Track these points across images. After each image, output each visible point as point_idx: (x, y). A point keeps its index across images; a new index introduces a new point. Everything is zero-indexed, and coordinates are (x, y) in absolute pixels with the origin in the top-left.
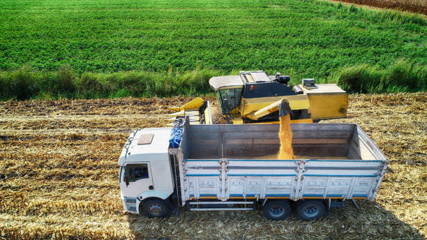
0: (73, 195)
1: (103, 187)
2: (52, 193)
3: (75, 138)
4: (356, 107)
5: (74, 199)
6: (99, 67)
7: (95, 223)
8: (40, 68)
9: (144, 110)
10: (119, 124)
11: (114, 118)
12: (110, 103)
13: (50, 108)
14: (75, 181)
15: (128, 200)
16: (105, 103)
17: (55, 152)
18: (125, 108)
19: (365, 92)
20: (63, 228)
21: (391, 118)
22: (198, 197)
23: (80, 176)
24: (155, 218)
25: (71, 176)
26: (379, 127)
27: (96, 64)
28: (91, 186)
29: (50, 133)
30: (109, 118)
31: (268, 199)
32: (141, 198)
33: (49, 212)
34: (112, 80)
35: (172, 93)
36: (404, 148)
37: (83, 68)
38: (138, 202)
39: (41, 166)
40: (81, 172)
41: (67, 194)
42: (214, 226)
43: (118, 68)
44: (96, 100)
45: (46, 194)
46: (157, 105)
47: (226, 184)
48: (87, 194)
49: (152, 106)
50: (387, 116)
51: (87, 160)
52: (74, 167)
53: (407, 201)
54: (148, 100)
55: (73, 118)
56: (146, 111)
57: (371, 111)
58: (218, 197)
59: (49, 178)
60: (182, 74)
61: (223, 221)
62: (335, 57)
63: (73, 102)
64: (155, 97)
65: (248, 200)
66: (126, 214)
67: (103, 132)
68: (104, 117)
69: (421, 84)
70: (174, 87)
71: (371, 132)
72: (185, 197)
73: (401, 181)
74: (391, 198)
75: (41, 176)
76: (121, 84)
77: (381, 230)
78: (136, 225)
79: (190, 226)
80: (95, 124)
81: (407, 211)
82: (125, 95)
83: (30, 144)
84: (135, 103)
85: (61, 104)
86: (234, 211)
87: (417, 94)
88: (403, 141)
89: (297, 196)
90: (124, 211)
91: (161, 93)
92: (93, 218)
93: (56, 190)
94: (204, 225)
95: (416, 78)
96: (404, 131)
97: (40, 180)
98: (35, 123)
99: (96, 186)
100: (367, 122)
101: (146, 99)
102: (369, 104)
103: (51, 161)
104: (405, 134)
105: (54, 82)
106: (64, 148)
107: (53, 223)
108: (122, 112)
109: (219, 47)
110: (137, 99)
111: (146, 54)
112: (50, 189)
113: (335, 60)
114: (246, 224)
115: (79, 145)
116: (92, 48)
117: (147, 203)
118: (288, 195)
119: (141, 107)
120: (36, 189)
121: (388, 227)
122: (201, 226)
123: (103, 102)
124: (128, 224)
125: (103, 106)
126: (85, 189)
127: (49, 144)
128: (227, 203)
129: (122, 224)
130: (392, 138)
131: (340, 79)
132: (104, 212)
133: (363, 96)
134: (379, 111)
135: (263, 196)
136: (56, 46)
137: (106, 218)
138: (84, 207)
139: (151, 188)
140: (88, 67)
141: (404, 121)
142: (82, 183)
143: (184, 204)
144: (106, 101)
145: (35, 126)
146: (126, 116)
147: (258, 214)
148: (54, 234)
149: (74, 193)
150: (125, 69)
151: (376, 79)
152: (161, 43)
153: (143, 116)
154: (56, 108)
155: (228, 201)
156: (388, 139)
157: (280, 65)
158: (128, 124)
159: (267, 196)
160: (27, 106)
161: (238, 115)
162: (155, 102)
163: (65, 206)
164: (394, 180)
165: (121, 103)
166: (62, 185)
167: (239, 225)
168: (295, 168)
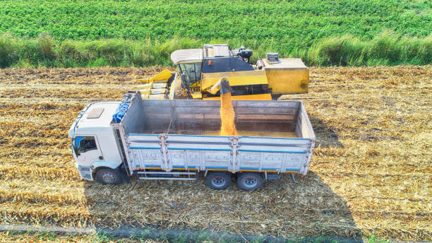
0: (38, 162)
1: (67, 155)
2: (19, 160)
3: (49, 107)
4: (330, 80)
5: (38, 166)
6: (80, 34)
7: (54, 188)
8: (22, 35)
9: (119, 80)
10: (93, 94)
11: (88, 88)
12: (88, 72)
13: (29, 77)
14: (42, 149)
15: (83, 169)
16: (82, 73)
17: (27, 121)
18: (101, 78)
19: (344, 64)
20: (25, 192)
21: (362, 92)
22: (144, 168)
23: (47, 144)
24: (108, 185)
25: (39, 144)
26: (346, 102)
27: (78, 30)
28: (55, 154)
29: (26, 101)
30: (84, 87)
31: (209, 171)
32: (93, 166)
33: (14, 176)
34: (91, 49)
35: (150, 62)
36: (363, 123)
37: (65, 35)
38: (91, 171)
39: (13, 134)
40: (49, 140)
41: (34, 161)
42: (161, 193)
43: (99, 35)
44: (74, 69)
45: (14, 160)
46: (133, 75)
47: (167, 156)
48: (51, 162)
49: (128, 76)
50: (358, 90)
51: (55, 129)
52: (43, 136)
53: (347, 175)
54: (125, 69)
55: (50, 87)
56: (121, 81)
57: (344, 84)
58: (162, 168)
59: (18, 145)
60: (162, 42)
61: (169, 189)
62: (324, 26)
63: (52, 71)
64: (133, 67)
65: (191, 171)
66: (83, 180)
67: (75, 102)
68: (79, 87)
69: (404, 57)
70: (152, 57)
71: (337, 107)
72: (132, 167)
73: (348, 155)
74: (332, 171)
75: (11, 144)
76: (99, 53)
77: (313, 201)
78: (90, 191)
79: (139, 193)
80: (69, 94)
81: (344, 184)
82: (103, 65)
83: (5, 112)
84: (112, 73)
85: (40, 72)
86: (182, 181)
87: (395, 68)
88: (365, 117)
89: (234, 169)
90: (81, 179)
91: (139, 63)
92: (53, 183)
93: (24, 157)
94: (152, 192)
95: (400, 51)
96: (369, 106)
97: (10, 147)
98: (13, 92)
99: (60, 155)
100: (336, 97)
101: (123, 69)
102: (343, 77)
103: (22, 130)
104: (370, 109)
105: (34, 50)
106: (36, 117)
107: (16, 187)
108: (98, 82)
109: (208, 13)
110: (114, 68)
111: (130, 21)
112: (18, 156)
113: (322, 30)
114: (190, 192)
115: (50, 114)
116: (78, 13)
117: (99, 172)
118: (227, 168)
119: (116, 77)
120: (5, 156)
121: (320, 198)
122: (149, 193)
123: (81, 71)
124: (83, 190)
125: (81, 75)
126: (50, 157)
127: (23, 113)
128: (171, 173)
129: (78, 189)
130: (355, 113)
131: (321, 50)
132: (63, 178)
133: (341, 68)
134: (352, 84)
135: (203, 168)
136: (42, 10)
137: (64, 183)
138: (46, 173)
139: (101, 158)
140: (70, 33)
141: (374, 96)
142: (48, 151)
143: (132, 173)
144: (84, 70)
145: (12, 94)
146: (101, 86)
147: (203, 183)
148: (15, 197)
149: (40, 160)
150: (106, 36)
151: (358, 51)
152: (149, 7)
153: (117, 87)
154: (35, 76)
155: (172, 171)
156: (350, 114)
157: (264, 33)
158: (100, 93)
159: (206, 168)
160: (7, 74)
161: (197, 89)
162: (131, 72)
163: (29, 172)
164: (341, 155)
165: (98, 73)
166: (29, 153)
167: (183, 193)
168: (230, 144)
